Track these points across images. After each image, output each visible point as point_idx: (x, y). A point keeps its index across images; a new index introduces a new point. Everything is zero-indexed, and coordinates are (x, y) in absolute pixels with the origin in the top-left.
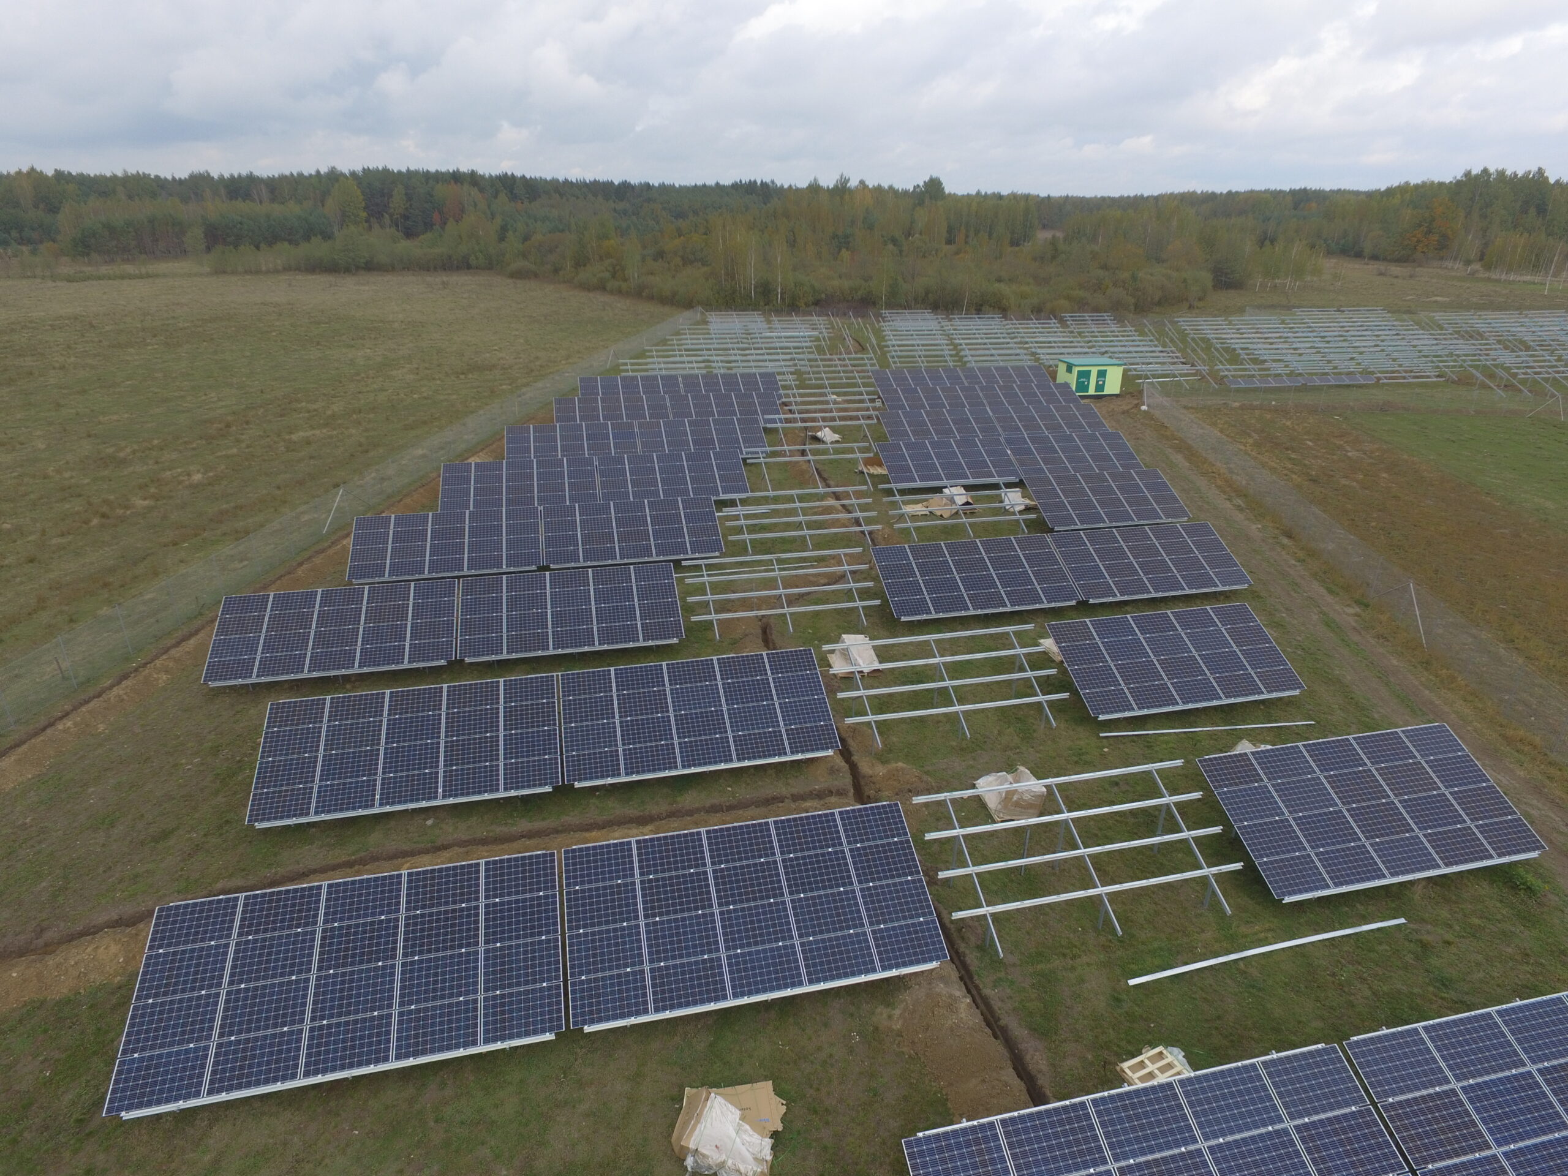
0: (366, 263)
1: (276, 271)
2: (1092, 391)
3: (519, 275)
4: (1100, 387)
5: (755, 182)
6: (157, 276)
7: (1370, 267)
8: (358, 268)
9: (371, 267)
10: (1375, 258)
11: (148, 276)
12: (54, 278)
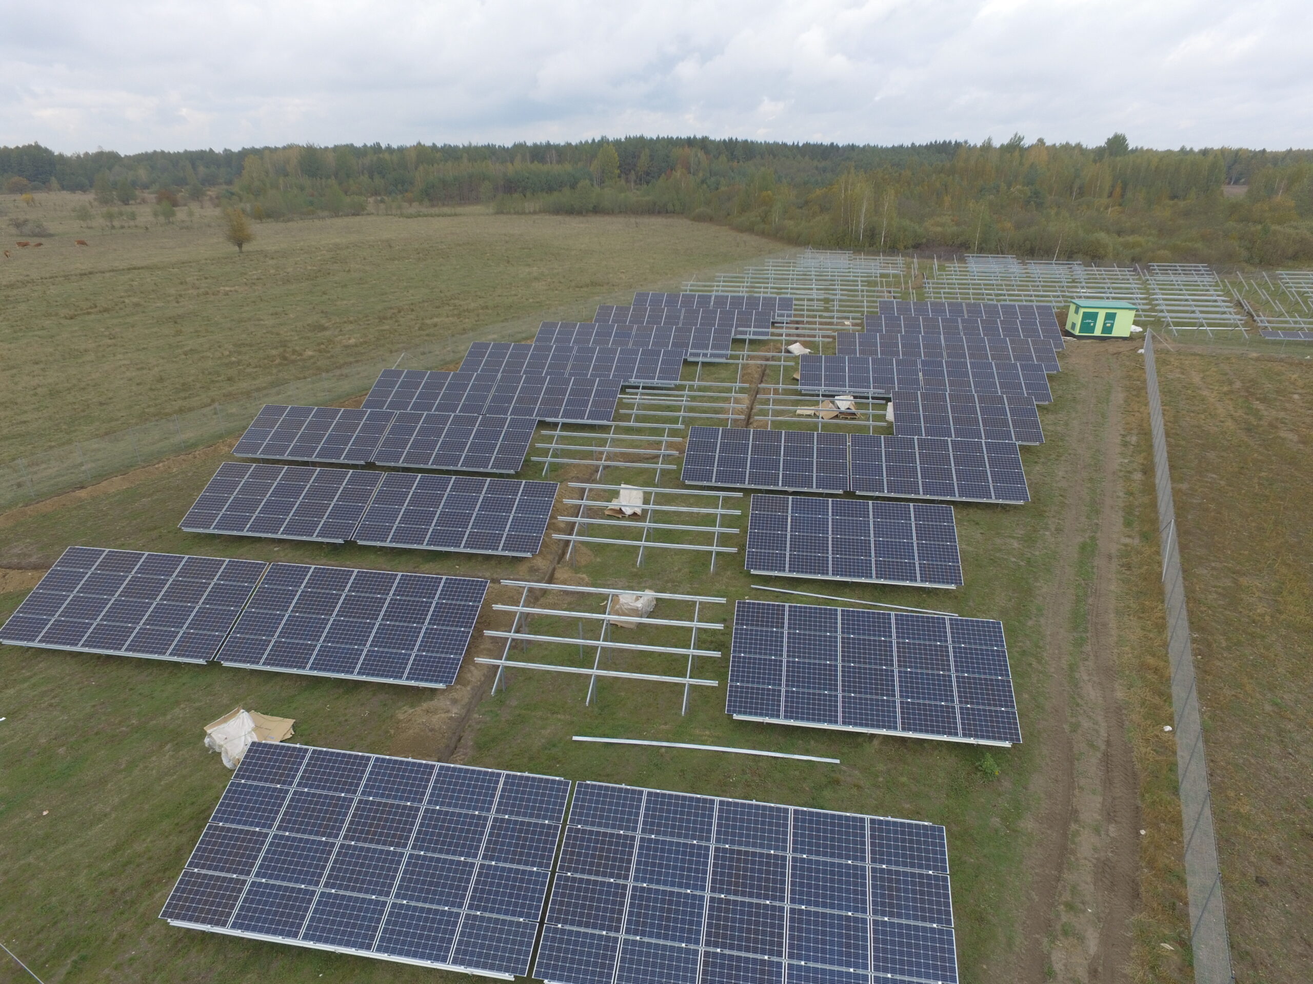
0: (595, 207)
1: (535, 213)
2: (1098, 332)
4: (1107, 329)
5: (950, 142)
8: (588, 211)
9: (597, 210)
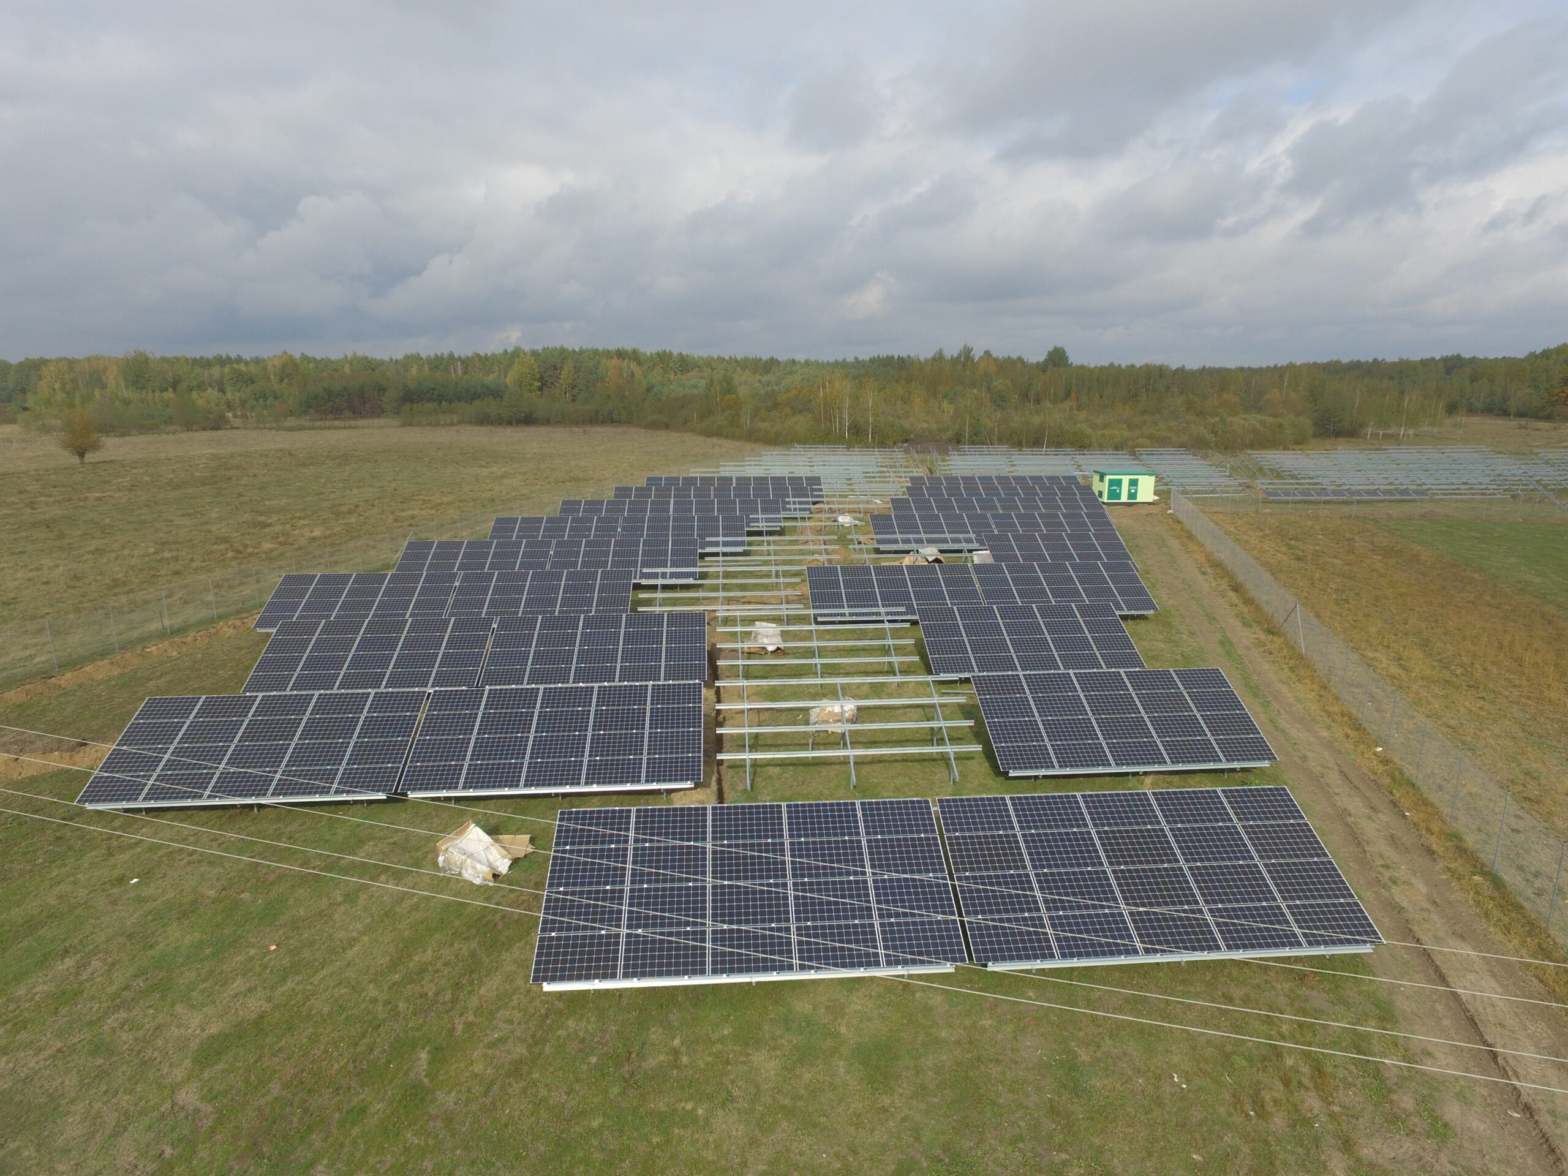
1: (453, 424)
2: (1124, 498)
3: (654, 426)
4: (1132, 495)
6: (357, 427)
7: (1513, 423)
8: (519, 422)
9: (529, 421)
10: (1521, 415)
11: (350, 427)
12: (278, 429)
